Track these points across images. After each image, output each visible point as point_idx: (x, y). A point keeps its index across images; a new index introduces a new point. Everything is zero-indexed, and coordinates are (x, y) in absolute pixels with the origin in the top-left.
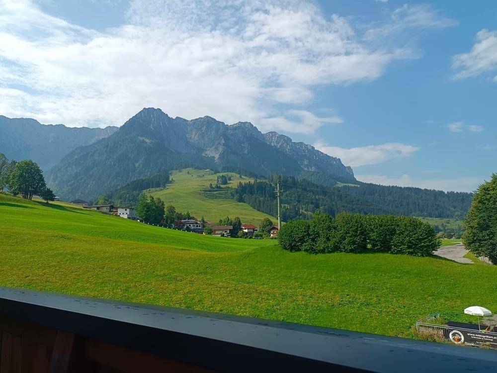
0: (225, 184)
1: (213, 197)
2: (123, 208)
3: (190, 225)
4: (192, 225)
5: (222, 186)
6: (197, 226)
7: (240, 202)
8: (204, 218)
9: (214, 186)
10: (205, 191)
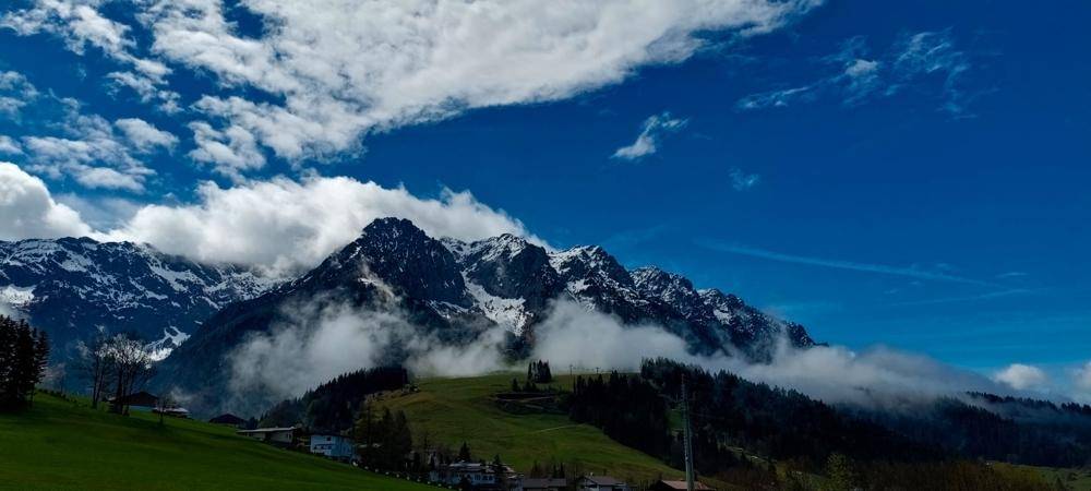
0: (546, 382)
1: (518, 411)
2: (322, 435)
3: (469, 476)
4: (473, 475)
5: (540, 386)
6: (485, 478)
7: (581, 423)
8: (500, 457)
9: (521, 386)
10: (500, 396)
